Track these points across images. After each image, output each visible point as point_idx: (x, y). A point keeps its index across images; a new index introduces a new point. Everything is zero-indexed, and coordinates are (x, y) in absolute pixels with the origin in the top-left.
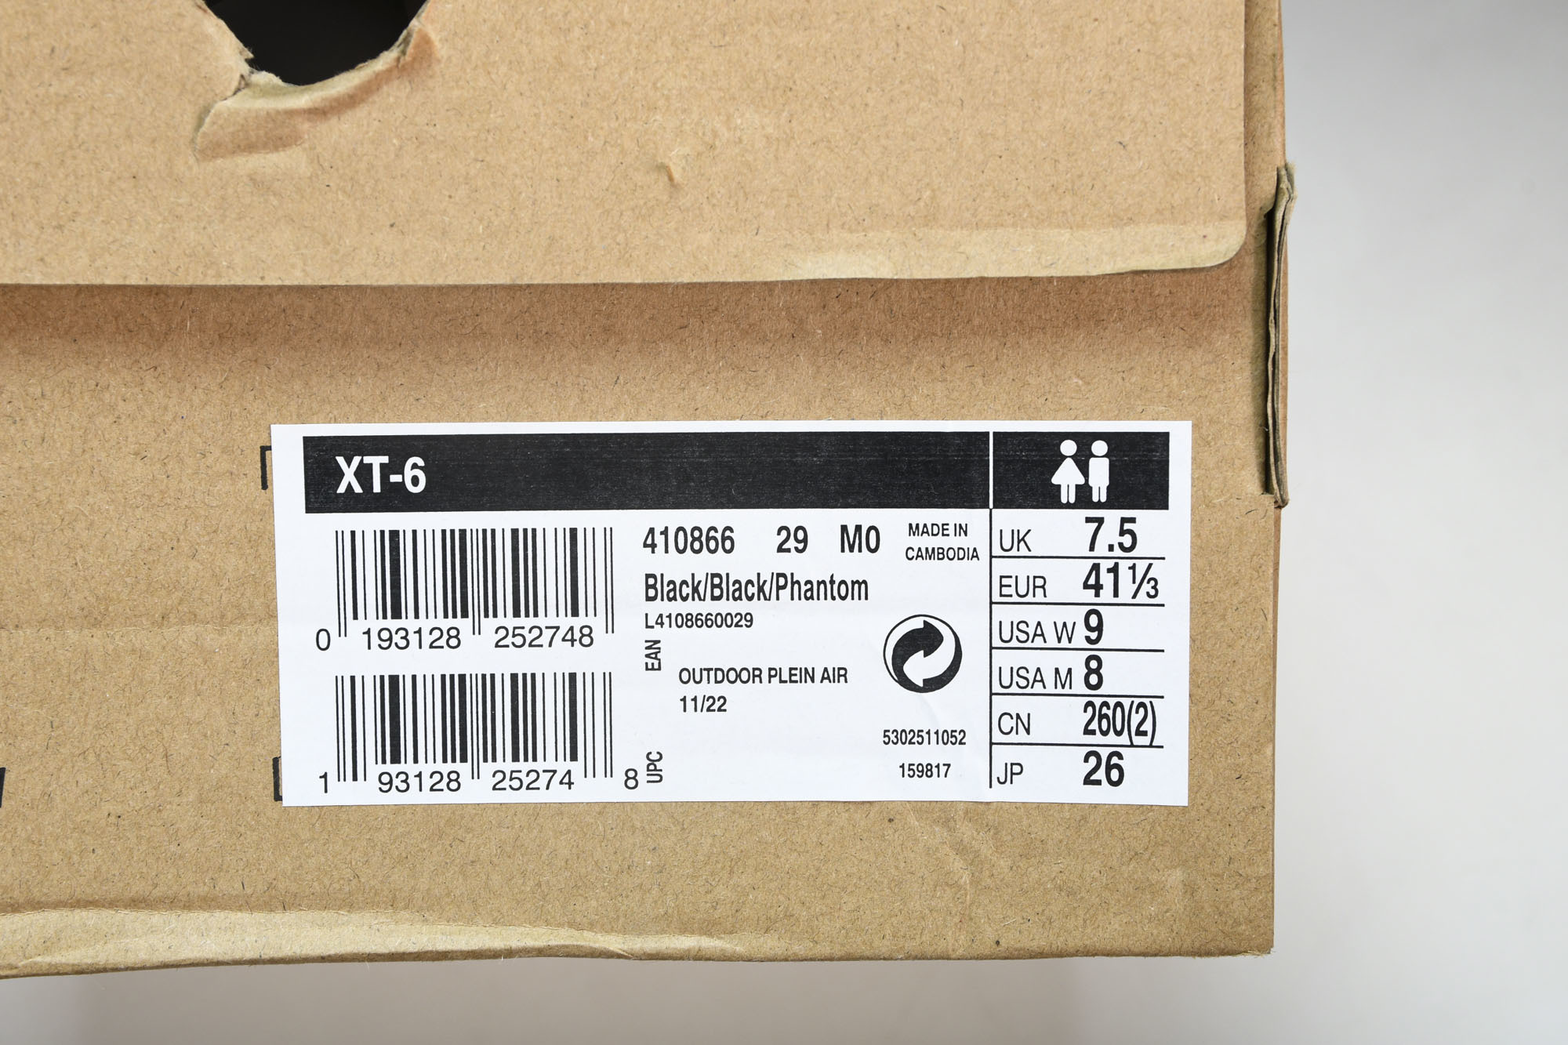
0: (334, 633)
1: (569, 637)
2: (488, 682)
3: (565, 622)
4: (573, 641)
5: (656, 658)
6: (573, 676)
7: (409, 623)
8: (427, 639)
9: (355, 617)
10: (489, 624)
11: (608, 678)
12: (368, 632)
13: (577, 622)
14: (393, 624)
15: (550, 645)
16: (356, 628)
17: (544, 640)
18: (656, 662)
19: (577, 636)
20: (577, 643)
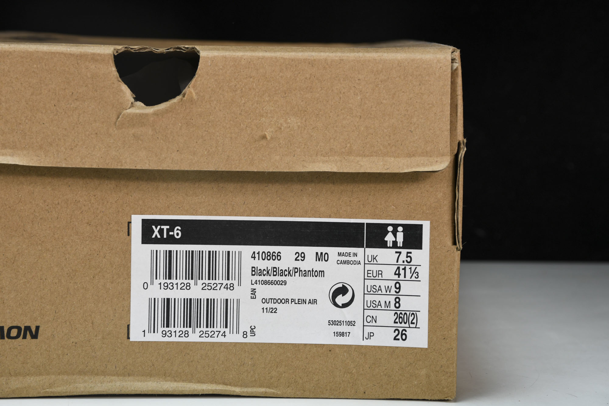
0: (149, 284)
1: (226, 287)
2: (199, 301)
3: (225, 282)
4: (227, 288)
5: (254, 295)
6: (227, 300)
7: (174, 281)
8: (179, 287)
9: (156, 279)
10: (200, 282)
11: (238, 301)
12: (160, 284)
13: (229, 282)
14: (169, 281)
15: (220, 289)
16: (156, 282)
17: (218, 288)
18: (254, 296)
19: (229, 287)
20: (228, 289)
